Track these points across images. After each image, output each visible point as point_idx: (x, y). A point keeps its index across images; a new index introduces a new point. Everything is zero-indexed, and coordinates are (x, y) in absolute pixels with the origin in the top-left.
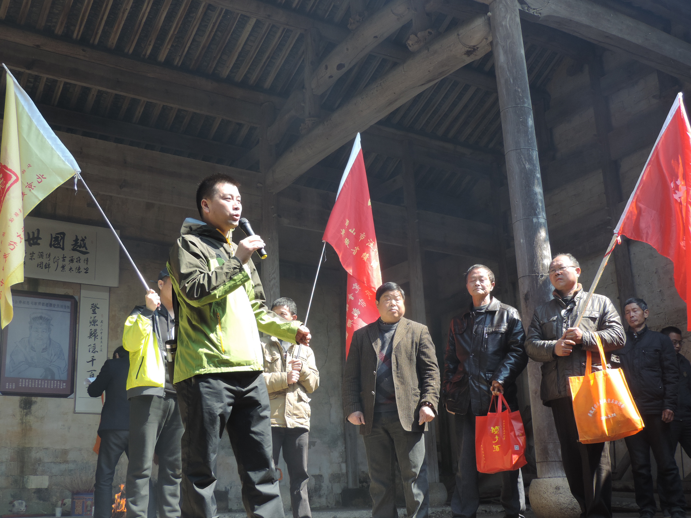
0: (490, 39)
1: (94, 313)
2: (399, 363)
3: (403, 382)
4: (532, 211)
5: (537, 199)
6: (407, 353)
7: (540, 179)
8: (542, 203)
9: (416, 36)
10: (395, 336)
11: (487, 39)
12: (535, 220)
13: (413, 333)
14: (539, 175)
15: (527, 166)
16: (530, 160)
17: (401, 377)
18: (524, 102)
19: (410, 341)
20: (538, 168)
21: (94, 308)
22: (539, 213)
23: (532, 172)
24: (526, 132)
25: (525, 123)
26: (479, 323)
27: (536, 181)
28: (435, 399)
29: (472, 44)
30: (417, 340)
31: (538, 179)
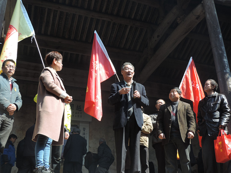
0: (204, 11)
1: (84, 131)
2: (180, 116)
3: (182, 124)
4: (224, 68)
5: (225, 63)
6: (183, 113)
7: (226, 56)
8: (227, 65)
9: (180, 18)
10: (178, 106)
11: (203, 12)
12: (225, 71)
13: (185, 106)
14: (225, 55)
15: (220, 52)
16: (221, 50)
17: (181, 121)
18: (217, 30)
19: (184, 109)
20: (225, 52)
21: (84, 129)
22: (226, 69)
23: (222, 54)
24: (219, 40)
25: (218, 37)
26: (209, 101)
27: (224, 57)
28: (194, 130)
29: (198, 15)
30: (186, 108)
31: (225, 56)
